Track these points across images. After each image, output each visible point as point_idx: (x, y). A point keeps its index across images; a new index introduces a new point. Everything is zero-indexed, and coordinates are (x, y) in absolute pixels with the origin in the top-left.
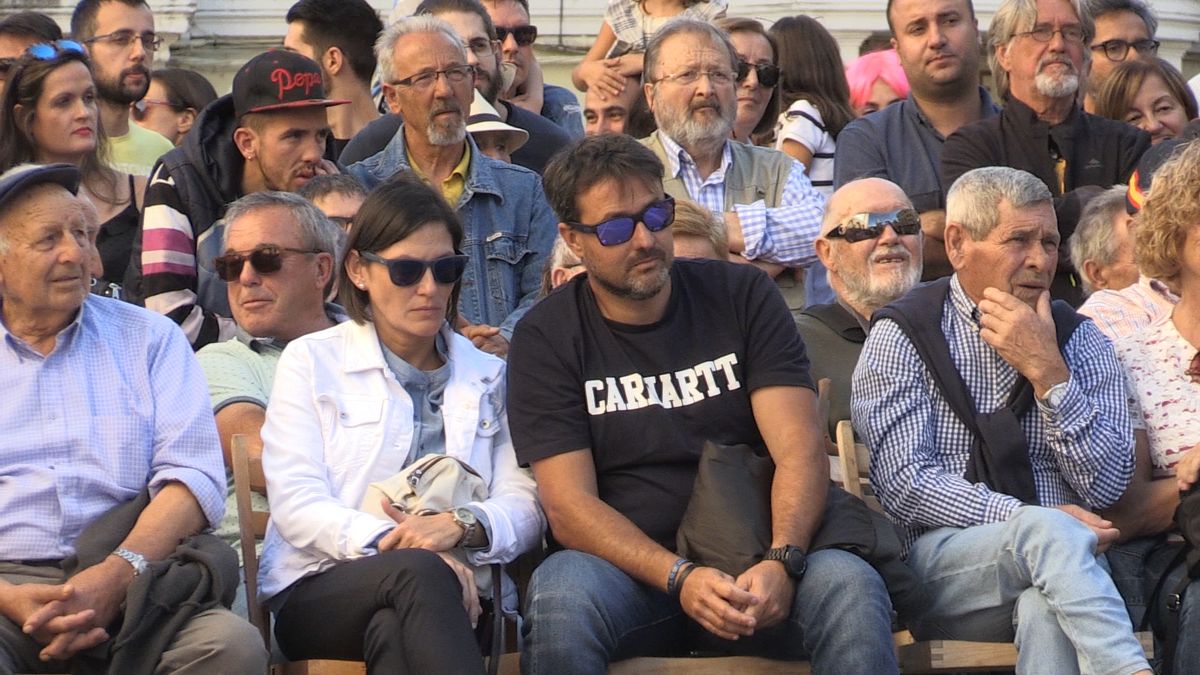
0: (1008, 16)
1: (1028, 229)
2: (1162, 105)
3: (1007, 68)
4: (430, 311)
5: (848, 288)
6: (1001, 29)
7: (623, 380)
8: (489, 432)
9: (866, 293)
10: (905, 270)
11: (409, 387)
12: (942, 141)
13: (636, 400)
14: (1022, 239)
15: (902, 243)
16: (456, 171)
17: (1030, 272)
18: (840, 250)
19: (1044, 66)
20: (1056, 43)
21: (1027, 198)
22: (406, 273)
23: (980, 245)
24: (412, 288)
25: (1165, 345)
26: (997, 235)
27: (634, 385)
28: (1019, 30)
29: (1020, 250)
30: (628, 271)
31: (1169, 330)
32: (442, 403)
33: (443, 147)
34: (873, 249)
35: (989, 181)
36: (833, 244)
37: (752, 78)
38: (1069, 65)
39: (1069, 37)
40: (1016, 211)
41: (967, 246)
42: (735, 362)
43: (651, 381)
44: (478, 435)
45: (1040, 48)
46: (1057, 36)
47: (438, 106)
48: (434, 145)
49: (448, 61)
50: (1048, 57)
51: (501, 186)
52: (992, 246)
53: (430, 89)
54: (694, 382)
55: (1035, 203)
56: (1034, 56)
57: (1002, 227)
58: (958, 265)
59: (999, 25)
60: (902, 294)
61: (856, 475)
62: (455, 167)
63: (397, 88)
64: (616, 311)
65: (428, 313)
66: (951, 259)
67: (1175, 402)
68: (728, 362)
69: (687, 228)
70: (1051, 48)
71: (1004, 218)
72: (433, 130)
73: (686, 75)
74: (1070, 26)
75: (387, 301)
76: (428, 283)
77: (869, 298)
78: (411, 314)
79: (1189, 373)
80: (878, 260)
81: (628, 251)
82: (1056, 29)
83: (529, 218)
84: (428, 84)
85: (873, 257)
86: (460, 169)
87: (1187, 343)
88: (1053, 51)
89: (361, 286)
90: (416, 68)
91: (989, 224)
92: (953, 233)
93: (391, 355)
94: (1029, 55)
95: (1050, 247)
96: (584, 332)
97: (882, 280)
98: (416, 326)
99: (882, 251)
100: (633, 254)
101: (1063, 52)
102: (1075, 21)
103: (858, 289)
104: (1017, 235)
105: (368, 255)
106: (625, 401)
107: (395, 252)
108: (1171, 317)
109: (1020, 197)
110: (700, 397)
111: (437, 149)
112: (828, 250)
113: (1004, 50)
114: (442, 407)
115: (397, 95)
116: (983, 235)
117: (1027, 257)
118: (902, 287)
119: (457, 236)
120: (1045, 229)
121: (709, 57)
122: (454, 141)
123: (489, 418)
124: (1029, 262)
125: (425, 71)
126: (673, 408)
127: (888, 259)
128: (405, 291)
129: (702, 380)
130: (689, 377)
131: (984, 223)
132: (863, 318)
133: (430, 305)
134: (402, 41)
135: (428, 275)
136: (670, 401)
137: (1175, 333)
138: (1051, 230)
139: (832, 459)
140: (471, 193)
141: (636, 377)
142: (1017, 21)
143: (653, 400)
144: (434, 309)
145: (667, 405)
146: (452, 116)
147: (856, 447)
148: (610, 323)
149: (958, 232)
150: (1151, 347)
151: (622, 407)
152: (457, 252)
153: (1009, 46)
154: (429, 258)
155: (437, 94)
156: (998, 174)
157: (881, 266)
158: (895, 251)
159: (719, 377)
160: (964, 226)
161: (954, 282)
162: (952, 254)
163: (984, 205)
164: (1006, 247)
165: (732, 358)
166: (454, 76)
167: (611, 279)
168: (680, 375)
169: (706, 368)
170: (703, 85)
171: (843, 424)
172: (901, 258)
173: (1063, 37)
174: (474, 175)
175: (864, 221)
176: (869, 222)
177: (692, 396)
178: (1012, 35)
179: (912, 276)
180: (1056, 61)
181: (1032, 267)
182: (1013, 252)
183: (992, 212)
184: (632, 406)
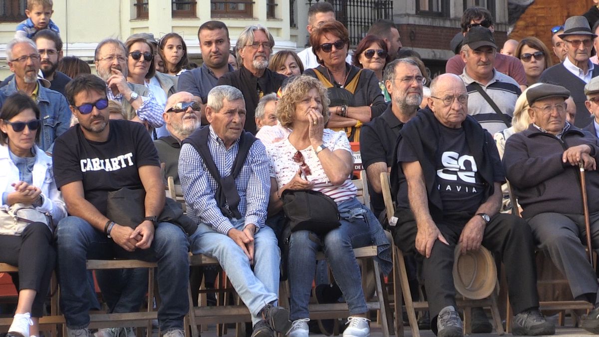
0: (243, 39)
1: (233, 109)
2: (292, 65)
3: (243, 57)
4: (28, 139)
5: (175, 129)
6: (241, 43)
7: (92, 160)
8: (48, 182)
9: (181, 130)
10: (195, 122)
11: (18, 165)
12: (217, 79)
13: (97, 168)
14: (231, 112)
15: (194, 113)
16: (33, 93)
17: (233, 124)
18: (172, 116)
19: (256, 57)
20: (261, 49)
21: (233, 98)
22: (19, 127)
23: (218, 115)
24: (21, 133)
25: (286, 149)
26: (222, 111)
27: (96, 162)
28: (247, 44)
29: (230, 116)
30: (91, 123)
31: (287, 142)
32: (32, 170)
33: (30, 84)
34: (184, 115)
35: (220, 91)
36: (168, 114)
37: (142, 58)
38: (265, 57)
39: (265, 46)
40: (229, 103)
41: (213, 114)
42: (132, 156)
43: (102, 161)
44: (44, 183)
45: (255, 50)
46: (261, 46)
47: (28, 69)
48: (26, 83)
49: (32, 53)
50: (258, 54)
51: (49, 98)
52: (221, 115)
53: (25, 63)
54: (117, 162)
55: (236, 99)
56: (252, 54)
57: (224, 108)
58: (210, 122)
59: (240, 42)
60: (194, 130)
61: (175, 196)
62: (33, 91)
63: (13, 63)
64: (89, 136)
65: (28, 141)
66: (208, 119)
67: (287, 168)
68: (129, 156)
69: (114, 110)
70: (259, 51)
71: (225, 105)
72: (26, 77)
73: (109, 58)
74: (266, 42)
75: (13, 136)
76: (26, 130)
77: (183, 132)
78: (22, 141)
79: (293, 158)
80: (186, 118)
81: (91, 116)
82: (261, 44)
83: (58, 110)
84: (24, 61)
85: (184, 117)
86: (35, 92)
87: (294, 147)
88: (259, 52)
89: (5, 132)
90: (20, 55)
91: (220, 107)
92: (208, 110)
93: (12, 154)
94: (251, 53)
95: (243, 115)
96: (80, 144)
97: (187, 125)
98: (24, 145)
99: (187, 115)
100: (92, 117)
101: (263, 52)
102: (267, 41)
103: (178, 129)
104: (229, 111)
105: (6, 121)
106: (93, 167)
107: (15, 120)
108: (288, 138)
109: (230, 97)
110: (119, 167)
111: (27, 85)
112: (167, 117)
113: (242, 51)
114: (32, 172)
115: (13, 66)
116: (218, 111)
117: (233, 119)
118: (194, 127)
119: (37, 114)
120: (240, 108)
121: (118, 52)
122: (33, 81)
123: (49, 177)
124: (234, 121)
125: (23, 56)
126: (109, 171)
127: (189, 118)
128: (19, 134)
129: (120, 162)
130: (115, 160)
131: (218, 107)
132: (179, 140)
133: (28, 137)
134: (15, 46)
135: (27, 128)
136: (108, 168)
137: (289, 143)
138: (242, 109)
139: (166, 191)
140: (39, 101)
141: (97, 159)
142: (247, 40)
143: (103, 167)
144: (30, 139)
145: (107, 170)
146: (32, 73)
147: (175, 187)
148: (88, 141)
149: (210, 110)
150: (280, 148)
151: (92, 169)
152: (38, 118)
153: (244, 49)
154: (26, 122)
155: (28, 64)
156: (223, 89)
157: (187, 120)
158: (192, 115)
159: (126, 161)
160: (212, 108)
161: (211, 128)
162: (208, 117)
163: (218, 100)
164: (226, 115)
165: (130, 155)
166: (34, 58)
167: (85, 126)
168: (112, 160)
169: (121, 158)
170: (115, 62)
171: (170, 178)
172: (194, 118)
173: (263, 46)
174: (39, 94)
175: (180, 106)
176: (182, 106)
177: (116, 167)
178: (245, 45)
179: (198, 124)
180: (261, 56)
181: (235, 122)
182: (228, 117)
183: (221, 103)
184: (95, 169)
